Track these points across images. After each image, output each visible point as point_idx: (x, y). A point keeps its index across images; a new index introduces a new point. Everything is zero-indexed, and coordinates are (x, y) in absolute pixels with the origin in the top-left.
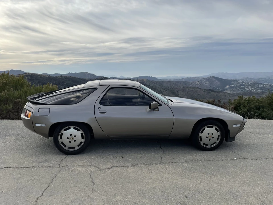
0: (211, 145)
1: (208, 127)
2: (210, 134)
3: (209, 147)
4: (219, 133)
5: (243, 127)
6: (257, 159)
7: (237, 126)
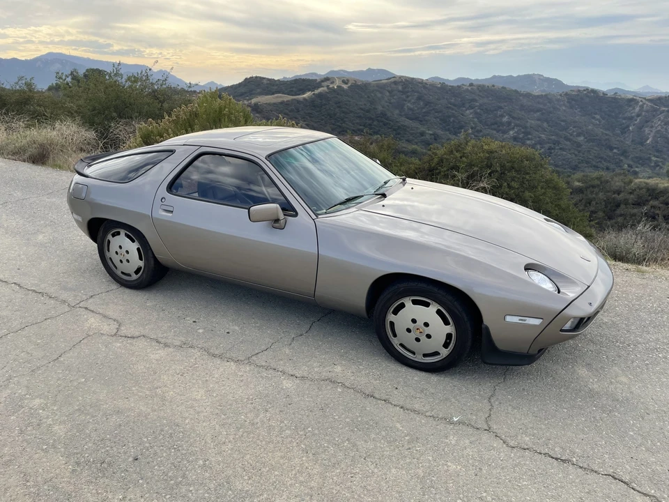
0: (425, 355)
1: (415, 302)
2: (420, 323)
3: (419, 358)
4: (450, 329)
5: (562, 330)
6: (528, 449)
7: (525, 320)
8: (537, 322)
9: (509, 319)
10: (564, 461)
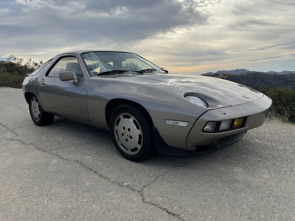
0: (132, 150)
1: (124, 117)
2: (126, 129)
3: (130, 153)
4: (140, 132)
5: (203, 131)
6: (155, 204)
7: (177, 123)
8: (185, 124)
9: (167, 122)
10: (174, 215)
